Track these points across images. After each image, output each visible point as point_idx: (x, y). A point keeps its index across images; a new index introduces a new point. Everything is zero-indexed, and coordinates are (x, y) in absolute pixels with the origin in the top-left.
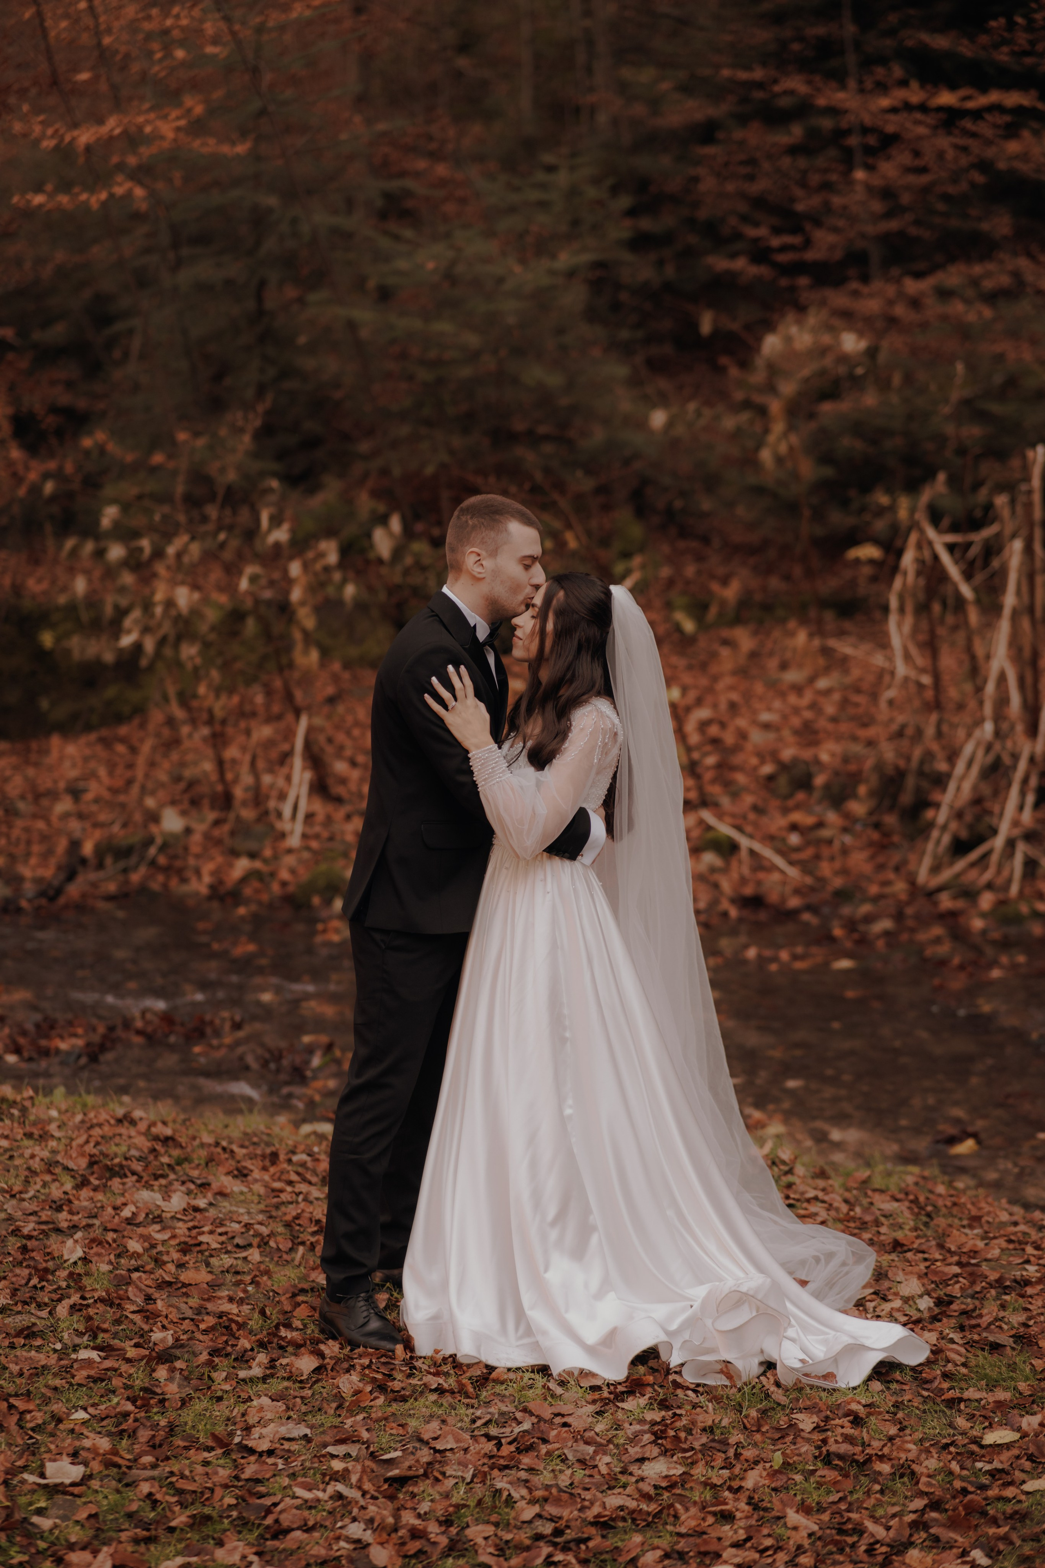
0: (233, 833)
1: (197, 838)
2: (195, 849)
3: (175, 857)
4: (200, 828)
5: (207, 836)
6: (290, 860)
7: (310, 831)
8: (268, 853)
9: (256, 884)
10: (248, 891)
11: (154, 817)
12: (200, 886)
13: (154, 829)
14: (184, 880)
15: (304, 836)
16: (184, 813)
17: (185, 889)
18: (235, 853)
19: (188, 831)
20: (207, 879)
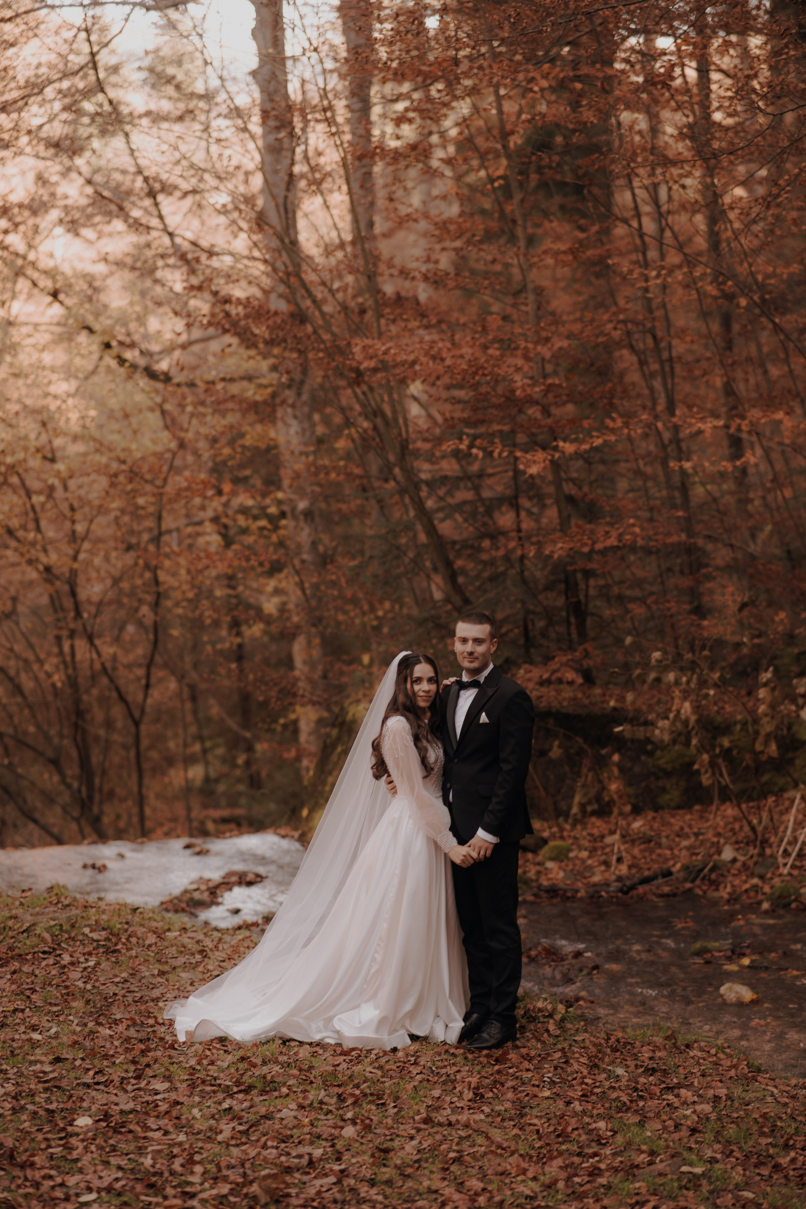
0: (756, 863)
1: (738, 865)
2: (733, 871)
3: (722, 875)
4: (741, 858)
5: (744, 864)
6: (777, 881)
7: (798, 863)
8: (769, 875)
9: (752, 894)
10: (744, 897)
11: (719, 853)
12: (724, 893)
13: (716, 857)
14: (717, 889)
15: (793, 867)
16: (737, 850)
17: (716, 894)
18: (752, 875)
19: (734, 860)
20: (729, 889)
